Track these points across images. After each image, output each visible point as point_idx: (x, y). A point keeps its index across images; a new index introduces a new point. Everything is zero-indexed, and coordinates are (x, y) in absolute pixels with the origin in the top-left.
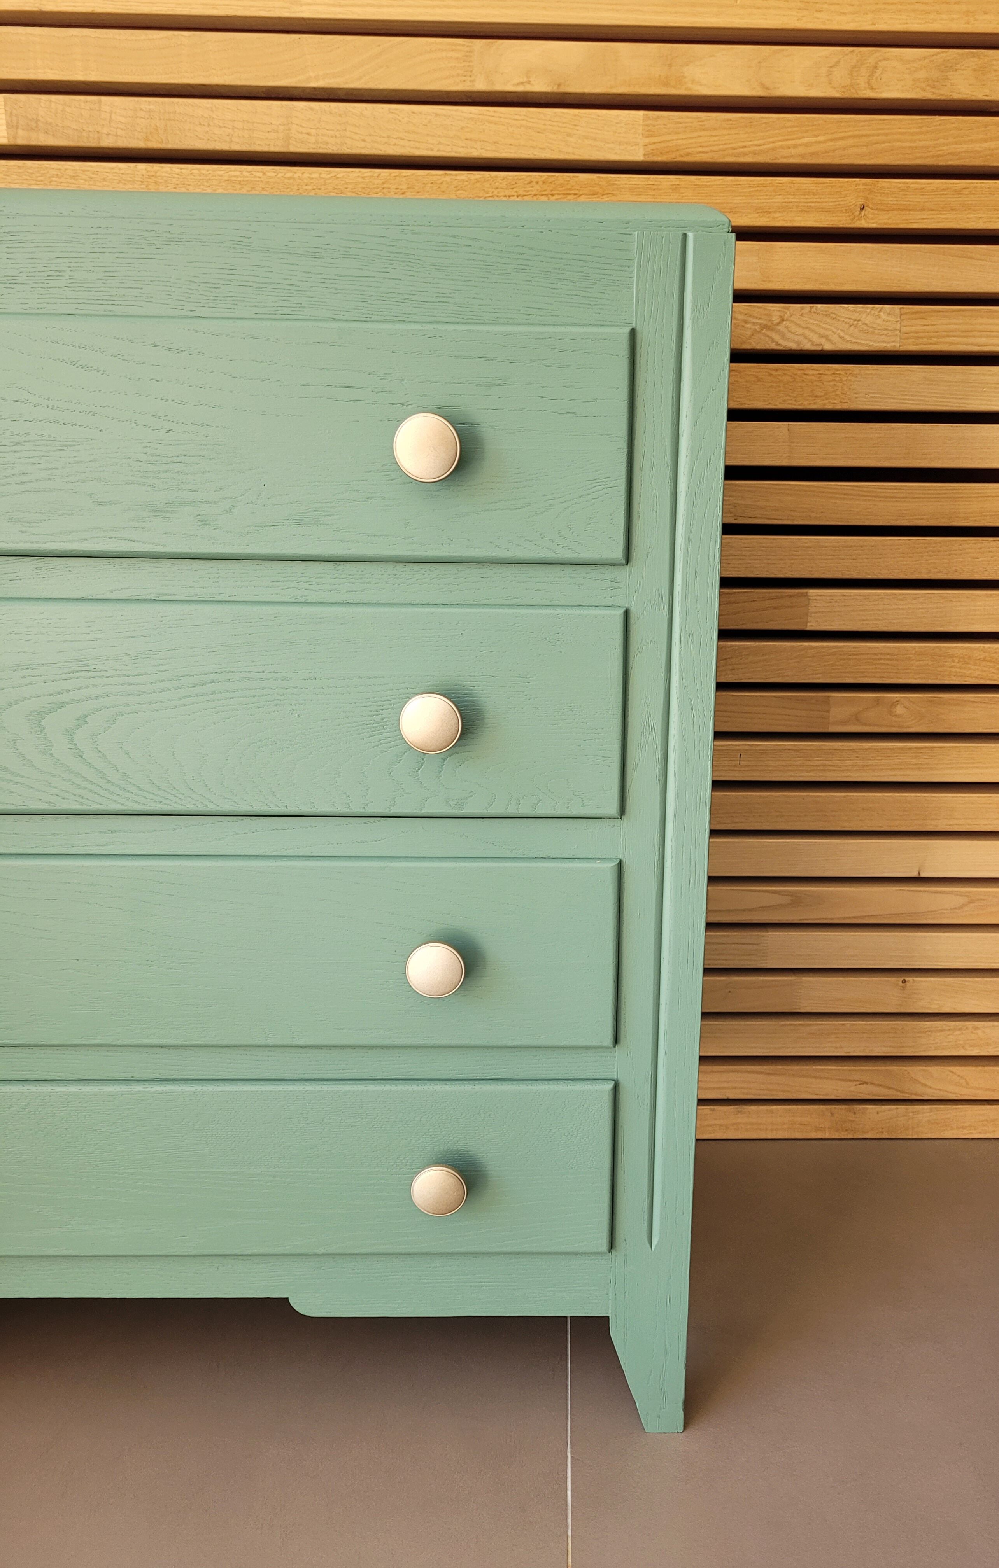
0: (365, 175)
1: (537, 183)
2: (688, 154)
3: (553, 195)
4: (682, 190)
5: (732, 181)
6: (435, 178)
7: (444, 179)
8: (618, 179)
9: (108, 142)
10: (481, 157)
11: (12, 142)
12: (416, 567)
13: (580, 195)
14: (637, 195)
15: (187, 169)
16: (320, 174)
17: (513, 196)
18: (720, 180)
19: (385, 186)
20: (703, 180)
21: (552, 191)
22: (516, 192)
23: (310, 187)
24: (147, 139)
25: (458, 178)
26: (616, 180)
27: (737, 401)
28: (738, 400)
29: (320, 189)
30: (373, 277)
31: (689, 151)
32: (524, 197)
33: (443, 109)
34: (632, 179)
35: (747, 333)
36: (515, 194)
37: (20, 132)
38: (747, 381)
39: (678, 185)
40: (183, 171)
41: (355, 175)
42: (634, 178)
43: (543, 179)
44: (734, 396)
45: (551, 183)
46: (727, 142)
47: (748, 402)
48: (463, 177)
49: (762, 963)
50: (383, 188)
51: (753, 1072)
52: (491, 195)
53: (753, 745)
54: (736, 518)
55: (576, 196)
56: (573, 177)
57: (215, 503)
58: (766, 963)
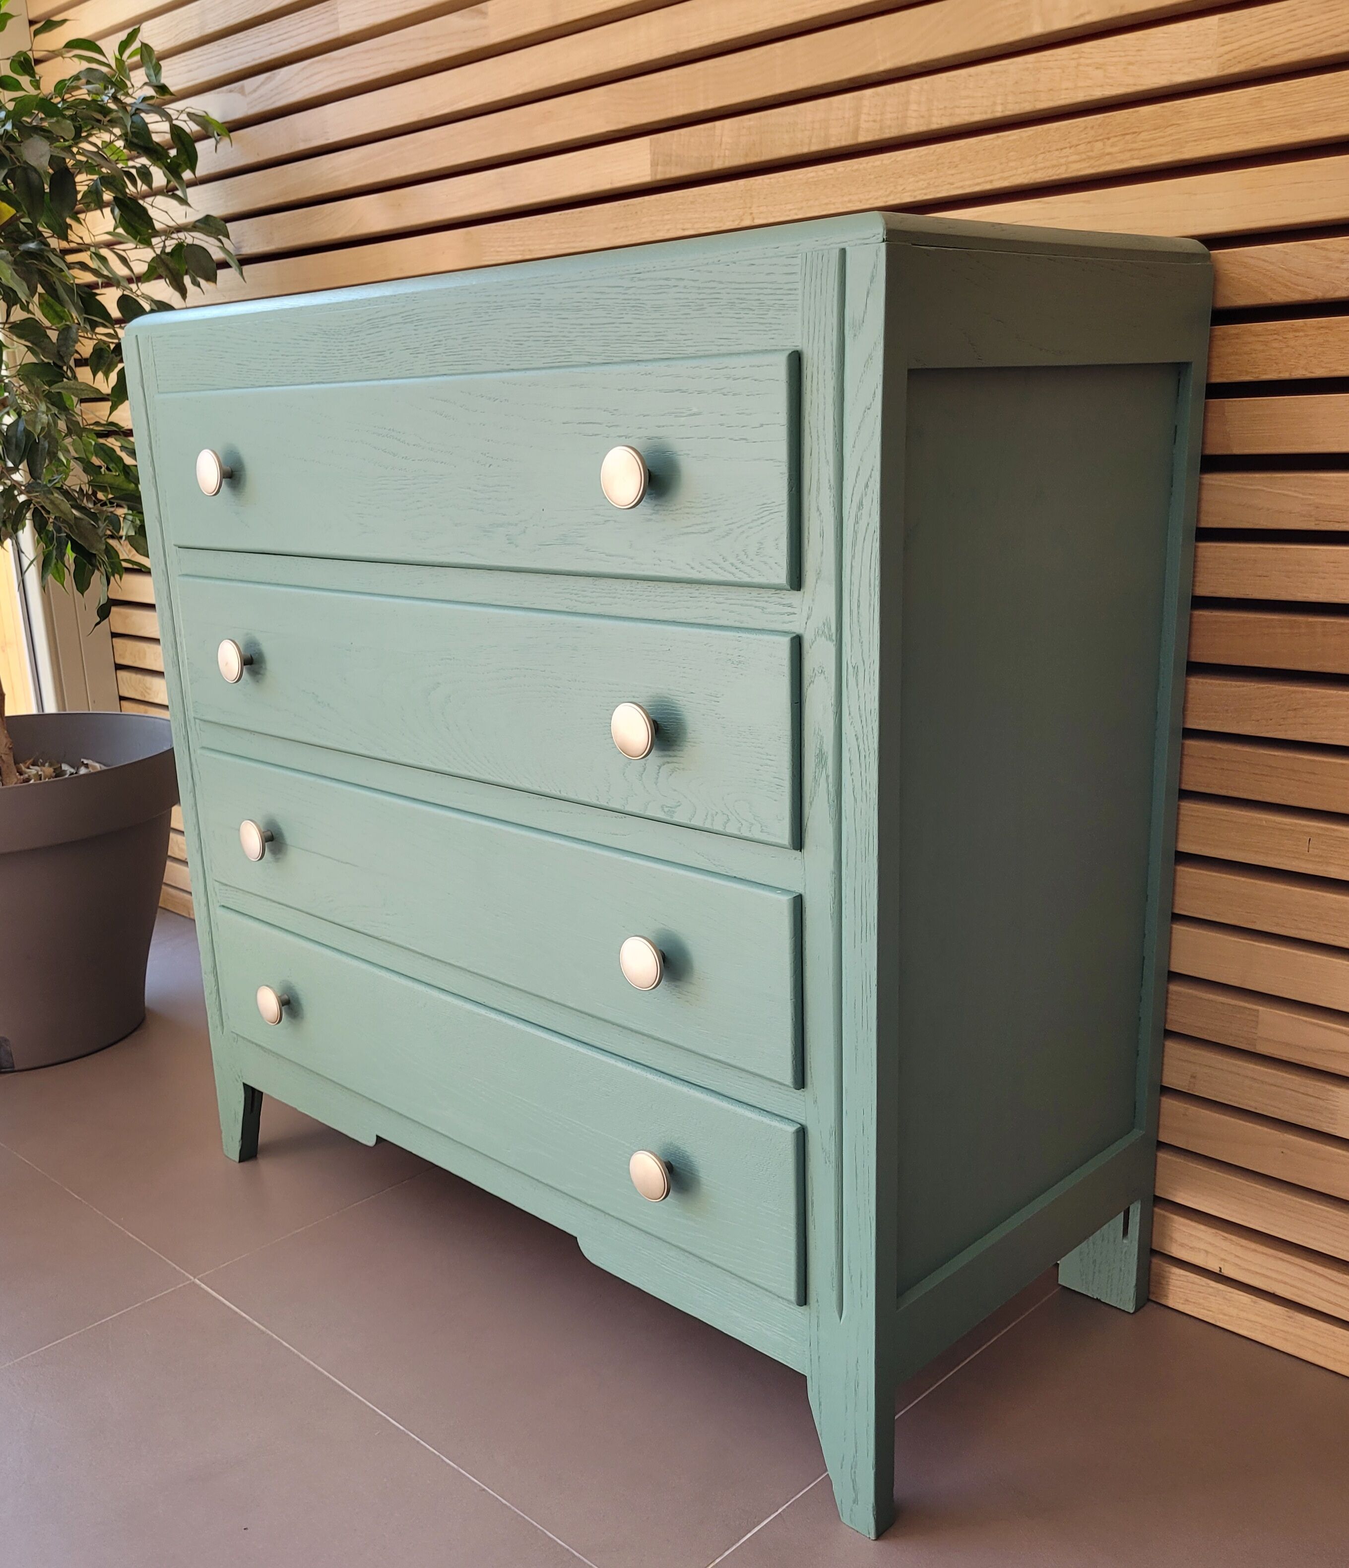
0: (922, 153)
1: (1092, 127)
2: (1274, 56)
3: (1108, 139)
4: (1265, 103)
5: (1331, 79)
6: (987, 144)
7: (996, 143)
8: (1185, 105)
9: (719, 164)
10: (1035, 110)
11: (654, 179)
12: (645, 584)
13: (1140, 133)
14: (1207, 120)
15: (774, 178)
16: (882, 160)
17: (1066, 148)
18: (1314, 80)
19: (940, 161)
20: (1292, 85)
21: (1108, 134)
22: (1069, 143)
23: (872, 177)
24: (747, 155)
25: (1010, 138)
26: (1183, 107)
27: (1327, 368)
28: (1327, 365)
29: (881, 177)
30: (613, 323)
31: (1276, 51)
32: (1078, 147)
33: (1000, 65)
34: (1202, 101)
35: (1343, 276)
36: (1068, 145)
37: (660, 168)
38: (1341, 340)
39: (1259, 97)
40: (772, 180)
41: (913, 155)
42: (1204, 99)
43: (1099, 122)
44: (1322, 361)
45: (1108, 125)
46: (1325, 29)
47: (1342, 368)
48: (1014, 137)
49: (1328, 1127)
50: (938, 164)
51: (1311, 1271)
52: (1042, 151)
53: (1328, 828)
54: (1317, 523)
55: (1134, 135)
56: (1133, 112)
57: (516, 525)
58: (1335, 1129)
